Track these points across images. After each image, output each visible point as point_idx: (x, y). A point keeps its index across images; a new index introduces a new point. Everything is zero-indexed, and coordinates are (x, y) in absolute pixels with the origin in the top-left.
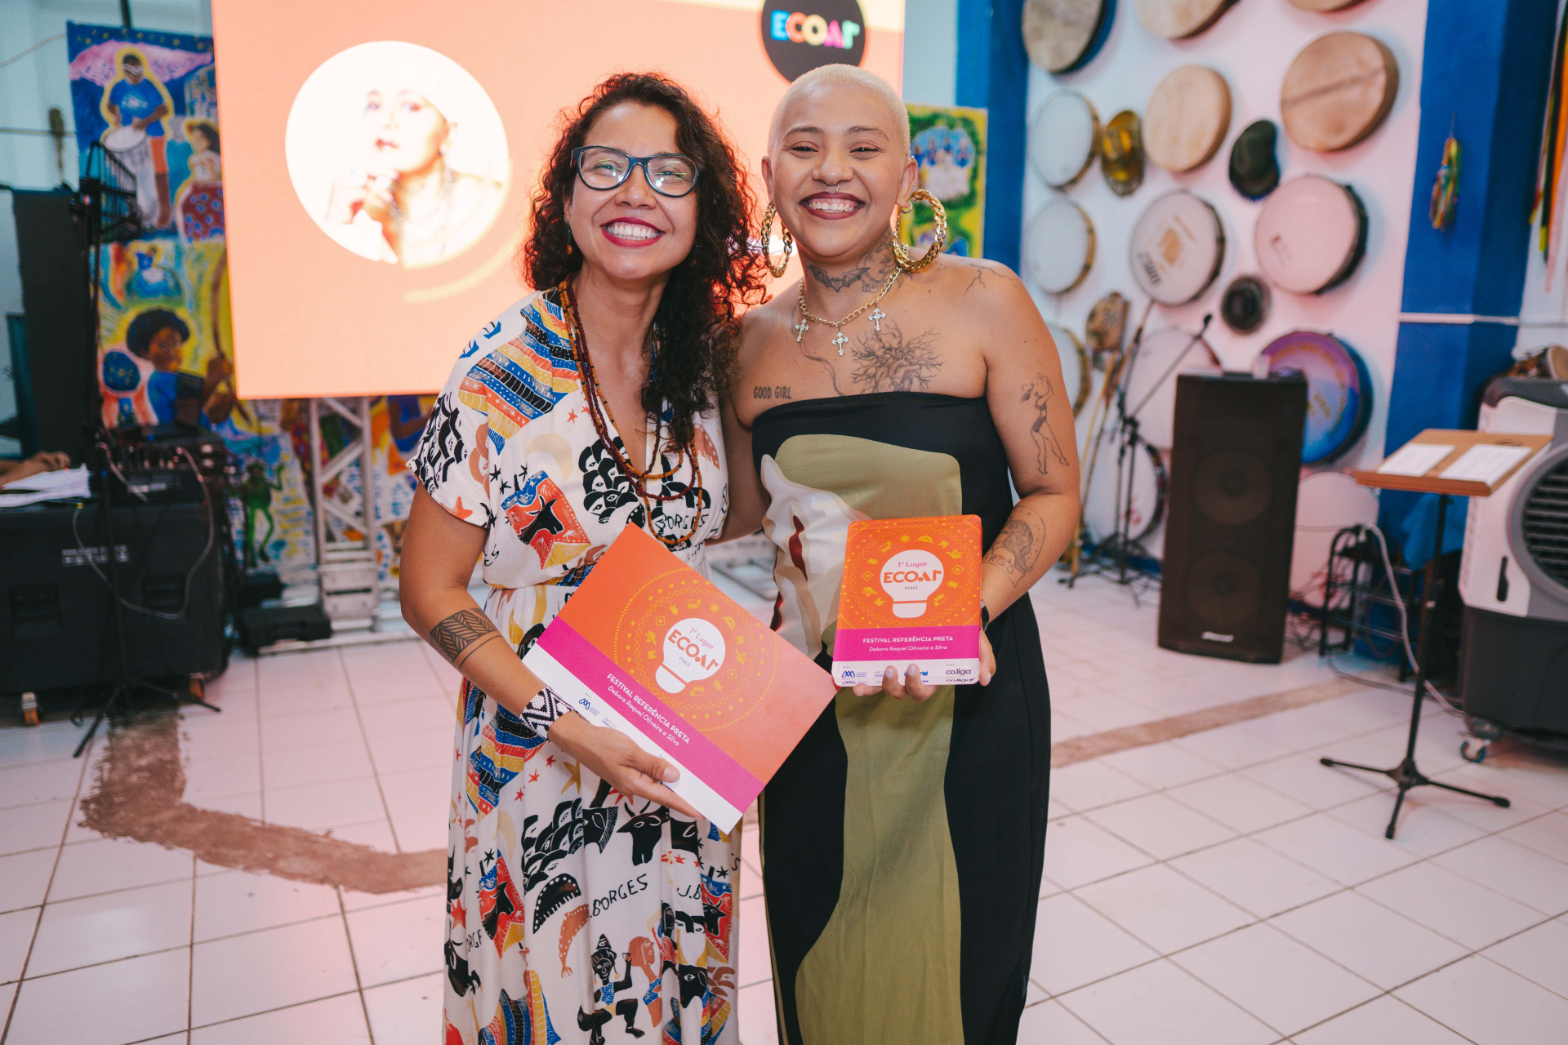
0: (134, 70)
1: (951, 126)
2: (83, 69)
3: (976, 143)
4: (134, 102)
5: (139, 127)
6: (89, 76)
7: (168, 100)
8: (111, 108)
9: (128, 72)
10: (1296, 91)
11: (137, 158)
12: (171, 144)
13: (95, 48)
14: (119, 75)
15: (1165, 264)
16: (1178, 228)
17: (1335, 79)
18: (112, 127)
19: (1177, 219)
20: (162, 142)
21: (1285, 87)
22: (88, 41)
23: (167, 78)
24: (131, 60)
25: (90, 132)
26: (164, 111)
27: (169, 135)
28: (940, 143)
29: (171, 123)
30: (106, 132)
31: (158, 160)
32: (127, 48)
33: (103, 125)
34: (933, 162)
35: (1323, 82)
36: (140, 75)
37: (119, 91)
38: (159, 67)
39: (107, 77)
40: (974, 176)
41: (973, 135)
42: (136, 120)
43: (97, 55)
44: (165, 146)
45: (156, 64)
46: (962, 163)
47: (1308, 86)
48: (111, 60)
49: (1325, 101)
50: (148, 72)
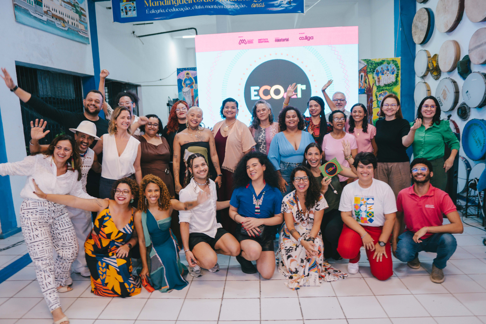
0: (188, 76)
1: (389, 63)
2: (179, 77)
3: (398, 67)
4: (188, 82)
5: (189, 87)
6: (180, 78)
7: (194, 81)
8: (184, 84)
9: (187, 76)
10: (472, 47)
11: (188, 93)
12: (195, 90)
13: (181, 73)
14: (185, 77)
15: (443, 100)
16: (446, 89)
17: (481, 43)
18: (184, 88)
19: (446, 87)
20: (193, 89)
21: (470, 46)
22: (180, 71)
23: (194, 77)
24: (188, 74)
25: (180, 88)
26: (194, 83)
27: (194, 88)
28: (385, 68)
29: (194, 85)
30: (183, 89)
31: (192, 93)
32: (187, 72)
33: (182, 87)
34: (383, 74)
35: (479, 44)
36: (189, 77)
37: (186, 80)
38: (193, 74)
39: (183, 78)
40: (397, 76)
41: (396, 65)
42: (188, 86)
43: (182, 74)
44: (193, 90)
45: (192, 74)
46: (393, 73)
47: (474, 46)
48: (184, 75)
49: (479, 49)
50: (190, 76)
